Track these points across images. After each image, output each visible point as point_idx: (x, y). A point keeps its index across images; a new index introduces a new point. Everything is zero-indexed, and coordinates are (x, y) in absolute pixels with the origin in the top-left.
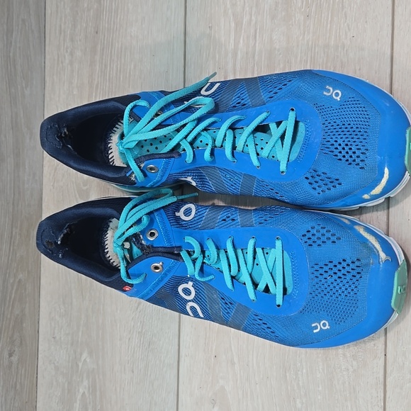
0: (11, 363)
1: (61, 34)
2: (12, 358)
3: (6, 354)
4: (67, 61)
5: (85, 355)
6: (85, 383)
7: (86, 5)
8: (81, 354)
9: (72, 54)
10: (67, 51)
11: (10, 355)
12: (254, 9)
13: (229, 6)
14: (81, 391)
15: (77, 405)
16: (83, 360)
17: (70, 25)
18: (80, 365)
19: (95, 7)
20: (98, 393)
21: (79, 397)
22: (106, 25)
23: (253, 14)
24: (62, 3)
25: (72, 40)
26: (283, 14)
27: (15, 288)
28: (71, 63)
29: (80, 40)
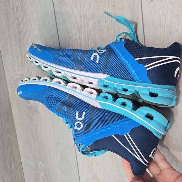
0: (12, 170)
1: (4, 33)
2: (12, 168)
3: (9, 167)
4: (9, 45)
5: (40, 163)
6: (43, 173)
7: (12, 21)
8: (39, 162)
9: (10, 42)
10: (8, 41)
11: (11, 167)
12: (86, 25)
13: (75, 24)
14: (41, 175)
15: (41, 181)
16: (40, 164)
17: (7, 30)
18: (39, 166)
19: (17, 22)
20: (48, 176)
21: (41, 178)
22: (23, 30)
23: (86, 27)
24: (2, 19)
25: (9, 36)
26: (98, 28)
27: (7, 141)
28: (11, 46)
29: (13, 36)
